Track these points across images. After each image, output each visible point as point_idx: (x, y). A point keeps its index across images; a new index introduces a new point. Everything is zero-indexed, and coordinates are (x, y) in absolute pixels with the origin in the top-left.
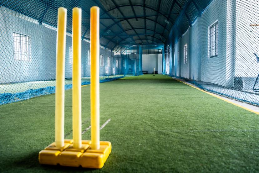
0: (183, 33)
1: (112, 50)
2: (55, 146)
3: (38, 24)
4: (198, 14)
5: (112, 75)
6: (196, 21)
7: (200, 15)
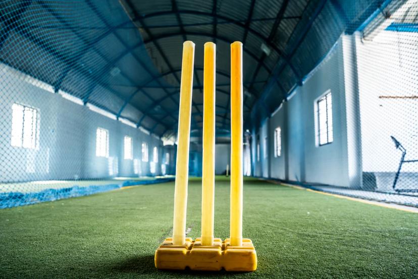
0: (273, 111)
1: (161, 136)
2: (172, 244)
3: (53, 91)
4: (297, 83)
5: (161, 175)
6: (294, 93)
7: (300, 84)
